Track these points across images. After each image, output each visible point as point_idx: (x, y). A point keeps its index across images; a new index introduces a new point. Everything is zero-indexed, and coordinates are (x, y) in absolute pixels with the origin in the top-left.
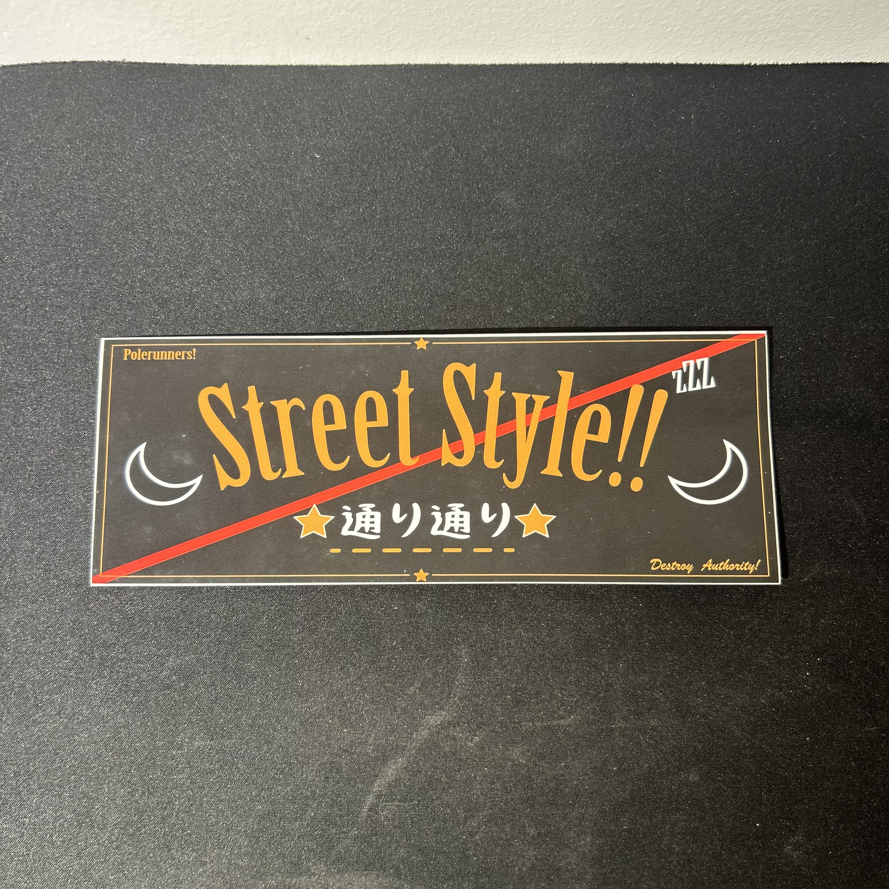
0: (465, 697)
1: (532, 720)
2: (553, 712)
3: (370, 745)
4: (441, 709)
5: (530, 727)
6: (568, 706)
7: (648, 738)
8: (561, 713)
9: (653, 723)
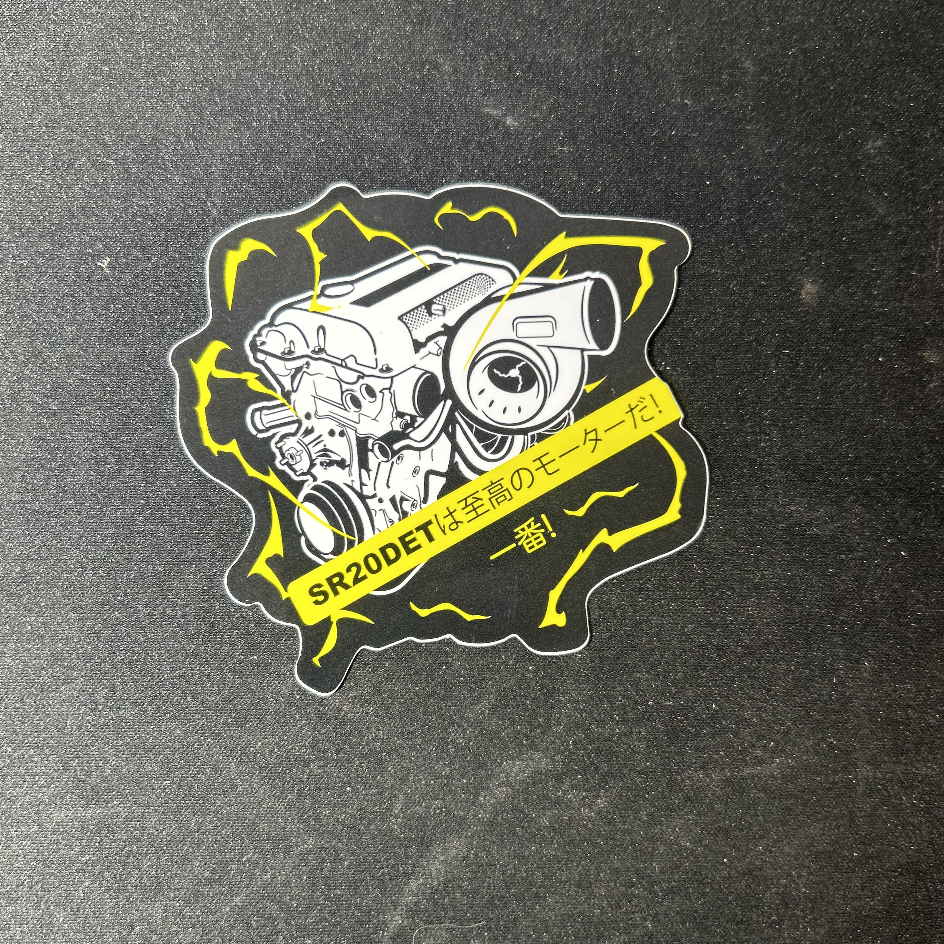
0: (579, 725)
1: (702, 768)
2: (741, 753)
3: (397, 817)
4: (533, 747)
5: (700, 780)
6: (771, 740)
7: (915, 799)
8: (759, 753)
9: (924, 771)
